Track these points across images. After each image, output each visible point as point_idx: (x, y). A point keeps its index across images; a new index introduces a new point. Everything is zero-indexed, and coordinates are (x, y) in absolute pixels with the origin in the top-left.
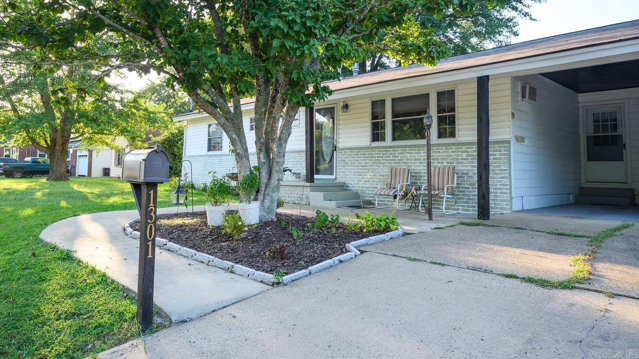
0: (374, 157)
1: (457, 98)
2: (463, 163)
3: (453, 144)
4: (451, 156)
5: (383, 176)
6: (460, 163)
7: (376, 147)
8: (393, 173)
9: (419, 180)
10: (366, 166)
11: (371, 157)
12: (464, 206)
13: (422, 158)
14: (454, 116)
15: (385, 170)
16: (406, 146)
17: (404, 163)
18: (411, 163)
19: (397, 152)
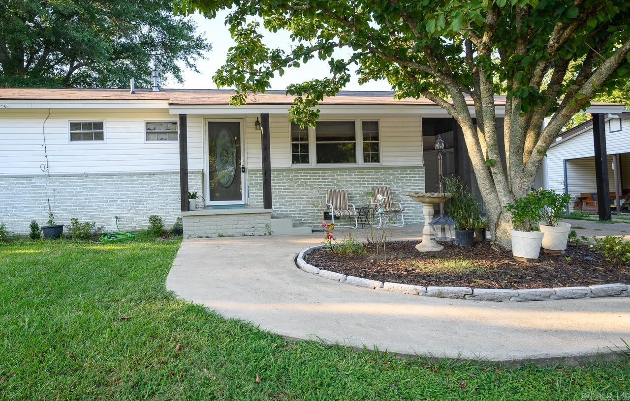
0: (300, 179)
3: (378, 168)
4: (380, 178)
5: (312, 198)
6: (388, 184)
7: (299, 170)
10: (290, 189)
11: (295, 180)
13: (353, 180)
14: (377, 144)
15: (314, 192)
17: (335, 185)
18: (342, 184)
19: (327, 175)
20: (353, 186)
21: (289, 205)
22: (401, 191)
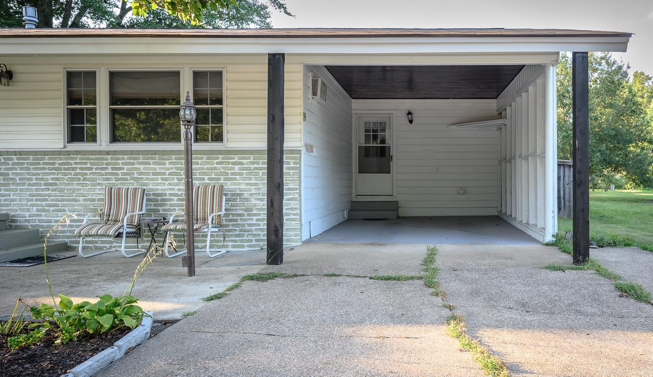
0: (74, 169)
1: (226, 84)
2: (235, 179)
3: (220, 152)
4: (215, 169)
5: (94, 200)
6: (230, 179)
7: (77, 153)
8: (114, 196)
9: (162, 205)
10: (56, 184)
11: (65, 169)
12: (236, 241)
13: (167, 172)
14: (221, 111)
15: (97, 192)
16: (138, 152)
17: (134, 179)
18: (147, 179)
19: (120, 162)
20: (167, 183)
21: (53, 211)
22: (254, 192)
